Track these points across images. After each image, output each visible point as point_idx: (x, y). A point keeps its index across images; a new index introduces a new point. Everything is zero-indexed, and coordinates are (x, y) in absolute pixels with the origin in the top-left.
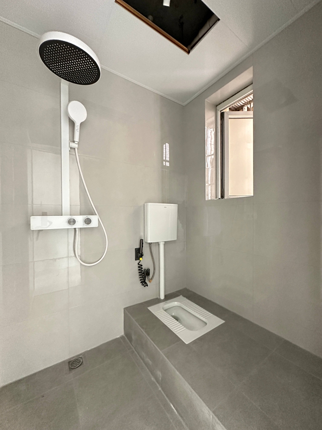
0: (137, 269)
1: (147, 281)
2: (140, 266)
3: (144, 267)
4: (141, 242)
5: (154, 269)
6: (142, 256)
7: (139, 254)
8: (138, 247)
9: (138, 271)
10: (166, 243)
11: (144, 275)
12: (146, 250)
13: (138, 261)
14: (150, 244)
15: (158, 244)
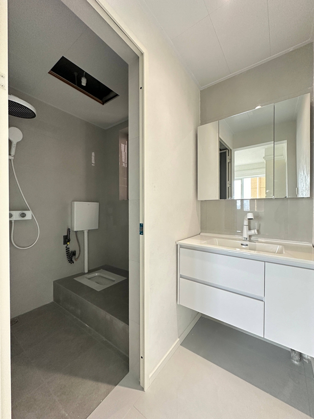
0: (65, 250)
1: (73, 259)
2: (67, 249)
3: (71, 249)
4: (69, 230)
5: (80, 251)
6: (69, 241)
7: (67, 239)
8: (66, 234)
9: (66, 253)
10: (89, 231)
11: (71, 256)
12: (73, 237)
13: (66, 245)
14: (76, 232)
15: (83, 232)
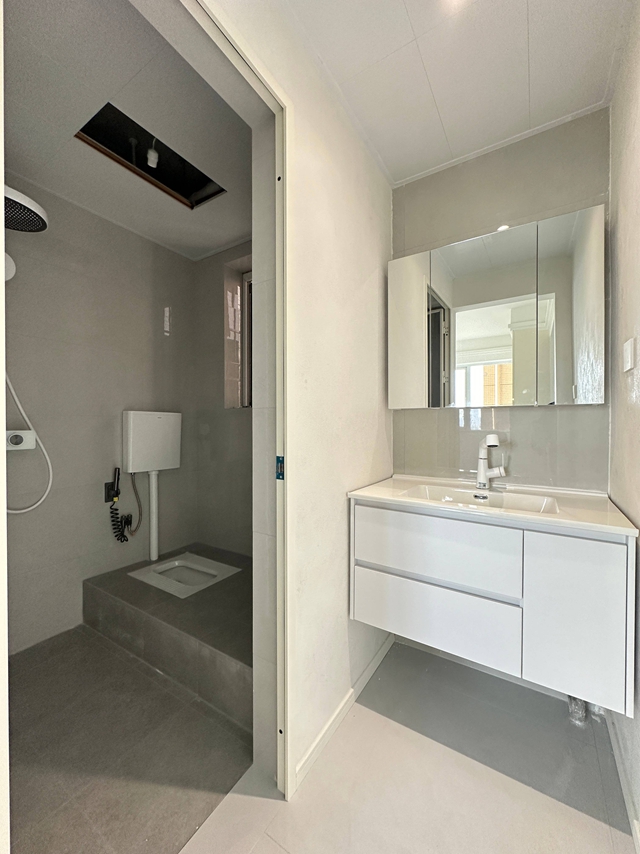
0: (109, 515)
1: (126, 533)
2: (114, 512)
3: (122, 512)
4: (117, 472)
5: (140, 514)
6: (117, 494)
7: (112, 491)
8: (110, 480)
10: (160, 473)
11: (122, 526)
12: (124, 486)
13: (110, 503)
14: (133, 475)
15: (147, 474)
